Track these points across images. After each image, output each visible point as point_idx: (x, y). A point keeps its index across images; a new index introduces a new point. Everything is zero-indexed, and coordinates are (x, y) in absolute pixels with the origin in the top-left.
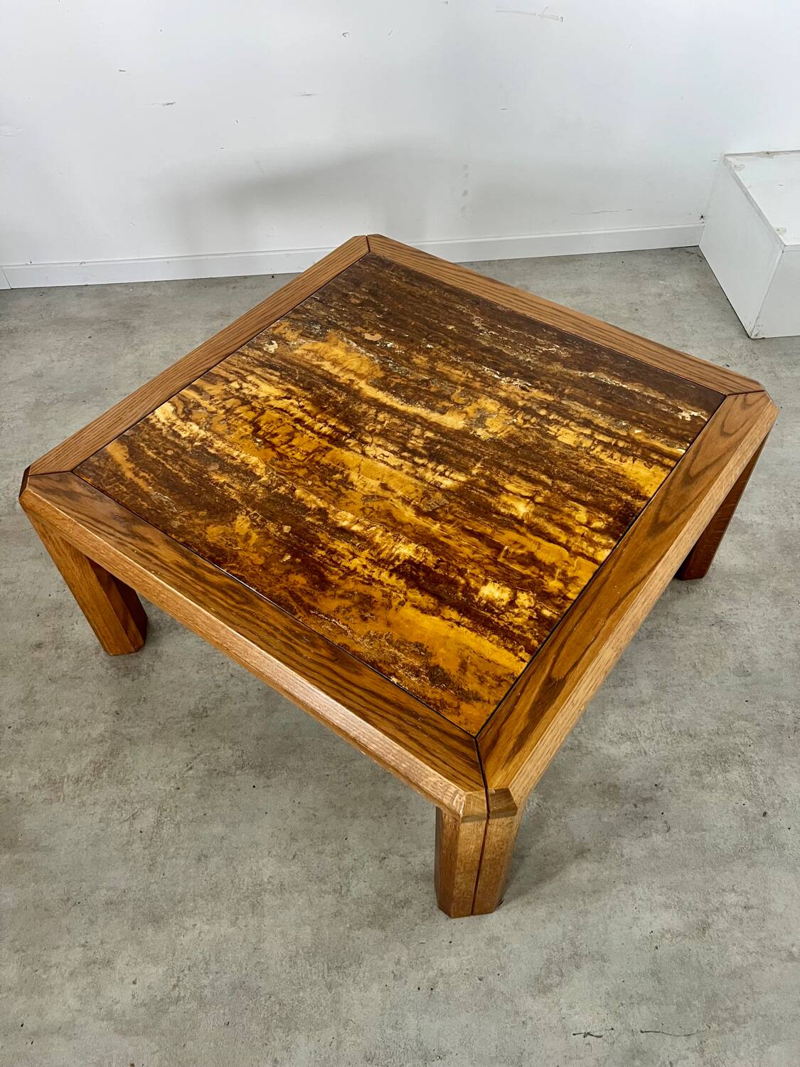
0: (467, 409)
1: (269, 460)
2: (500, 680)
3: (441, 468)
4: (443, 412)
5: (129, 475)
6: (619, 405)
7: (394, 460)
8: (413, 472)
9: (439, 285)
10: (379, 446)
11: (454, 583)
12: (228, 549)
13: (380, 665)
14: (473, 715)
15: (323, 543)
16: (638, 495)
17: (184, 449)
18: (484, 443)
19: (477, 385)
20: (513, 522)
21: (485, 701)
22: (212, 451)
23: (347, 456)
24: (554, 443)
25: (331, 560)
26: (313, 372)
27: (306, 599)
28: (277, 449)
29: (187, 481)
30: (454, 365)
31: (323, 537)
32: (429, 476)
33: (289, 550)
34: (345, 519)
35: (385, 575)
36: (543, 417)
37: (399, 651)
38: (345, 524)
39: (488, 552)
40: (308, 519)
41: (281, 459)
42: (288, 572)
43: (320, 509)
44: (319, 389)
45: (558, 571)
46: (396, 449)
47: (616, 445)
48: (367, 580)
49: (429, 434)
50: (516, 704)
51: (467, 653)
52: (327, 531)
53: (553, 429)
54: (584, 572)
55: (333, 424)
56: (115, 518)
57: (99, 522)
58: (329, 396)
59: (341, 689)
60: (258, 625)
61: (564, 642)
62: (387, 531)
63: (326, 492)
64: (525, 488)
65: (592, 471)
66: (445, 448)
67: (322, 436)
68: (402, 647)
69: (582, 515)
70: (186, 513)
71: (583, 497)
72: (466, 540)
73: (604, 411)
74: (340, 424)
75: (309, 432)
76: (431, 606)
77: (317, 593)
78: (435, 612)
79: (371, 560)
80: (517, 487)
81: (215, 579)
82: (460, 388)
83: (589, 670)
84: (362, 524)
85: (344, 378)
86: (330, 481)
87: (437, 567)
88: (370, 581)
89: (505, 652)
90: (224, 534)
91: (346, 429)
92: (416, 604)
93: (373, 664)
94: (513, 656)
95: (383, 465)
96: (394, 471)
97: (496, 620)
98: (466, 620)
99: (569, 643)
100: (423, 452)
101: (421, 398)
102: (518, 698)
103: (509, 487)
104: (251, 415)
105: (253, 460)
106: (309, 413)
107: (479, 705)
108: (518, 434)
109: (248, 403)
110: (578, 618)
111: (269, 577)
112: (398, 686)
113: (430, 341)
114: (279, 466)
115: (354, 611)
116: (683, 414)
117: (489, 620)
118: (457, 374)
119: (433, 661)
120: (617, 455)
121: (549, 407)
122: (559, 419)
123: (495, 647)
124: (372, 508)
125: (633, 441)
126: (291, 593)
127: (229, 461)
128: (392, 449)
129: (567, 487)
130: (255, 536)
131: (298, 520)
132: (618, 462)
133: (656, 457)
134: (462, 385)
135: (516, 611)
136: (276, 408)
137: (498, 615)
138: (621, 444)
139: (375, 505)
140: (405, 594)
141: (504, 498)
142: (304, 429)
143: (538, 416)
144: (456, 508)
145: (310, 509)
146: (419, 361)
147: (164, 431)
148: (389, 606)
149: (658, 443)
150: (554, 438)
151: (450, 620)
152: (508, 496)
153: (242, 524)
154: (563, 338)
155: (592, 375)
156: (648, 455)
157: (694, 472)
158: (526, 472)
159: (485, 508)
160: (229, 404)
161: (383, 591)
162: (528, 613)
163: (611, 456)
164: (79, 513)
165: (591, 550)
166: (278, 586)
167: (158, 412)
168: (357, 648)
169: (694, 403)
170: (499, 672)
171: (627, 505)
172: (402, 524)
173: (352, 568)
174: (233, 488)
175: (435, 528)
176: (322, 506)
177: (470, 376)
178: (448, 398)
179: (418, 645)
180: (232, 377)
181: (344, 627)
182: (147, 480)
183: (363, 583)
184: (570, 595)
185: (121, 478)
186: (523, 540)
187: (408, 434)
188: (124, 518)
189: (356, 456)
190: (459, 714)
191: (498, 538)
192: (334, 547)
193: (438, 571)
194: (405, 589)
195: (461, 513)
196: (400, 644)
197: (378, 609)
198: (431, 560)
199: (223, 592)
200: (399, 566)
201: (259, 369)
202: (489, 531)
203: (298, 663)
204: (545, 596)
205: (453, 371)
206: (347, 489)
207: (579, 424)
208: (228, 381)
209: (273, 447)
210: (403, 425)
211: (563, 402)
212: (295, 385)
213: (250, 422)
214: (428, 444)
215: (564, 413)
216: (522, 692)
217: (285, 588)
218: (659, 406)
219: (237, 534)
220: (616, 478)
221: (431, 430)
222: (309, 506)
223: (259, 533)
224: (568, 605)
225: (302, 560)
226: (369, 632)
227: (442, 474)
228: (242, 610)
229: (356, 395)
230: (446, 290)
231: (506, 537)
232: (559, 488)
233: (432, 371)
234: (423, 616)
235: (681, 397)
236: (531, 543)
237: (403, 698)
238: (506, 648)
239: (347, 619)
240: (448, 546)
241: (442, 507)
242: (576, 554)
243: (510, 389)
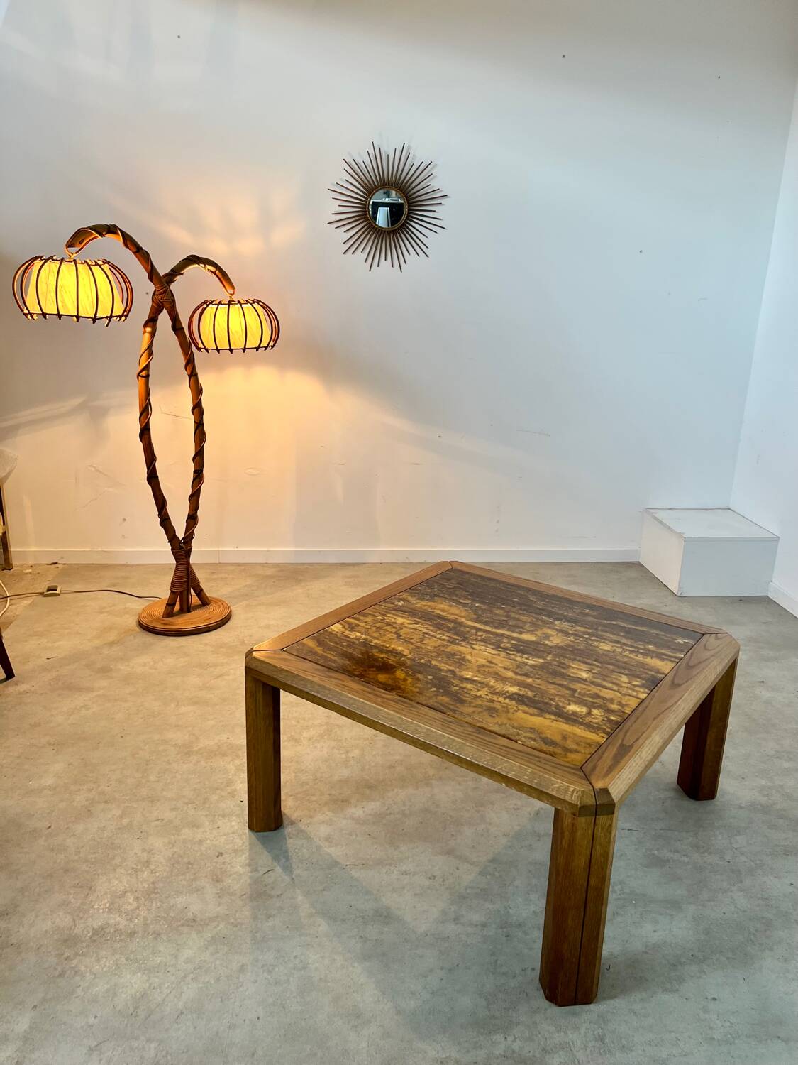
0: (536, 633)
1: (411, 649)
2: (590, 745)
3: (526, 656)
4: (521, 633)
5: (320, 652)
6: (636, 636)
7: (493, 652)
8: (507, 657)
9: (504, 583)
10: (482, 645)
11: (551, 705)
12: (393, 684)
13: (509, 736)
14: (577, 758)
15: (456, 684)
16: (658, 672)
17: (353, 643)
18: (551, 647)
19: (540, 623)
20: (580, 680)
21: (582, 753)
22: (373, 644)
23: (461, 648)
24: (597, 649)
25: (464, 691)
26: (430, 614)
27: (451, 707)
28: (415, 644)
29: (359, 656)
30: (523, 615)
31: (456, 682)
32: (518, 659)
33: (435, 686)
34: (468, 675)
35: (501, 699)
36: (587, 638)
37: (520, 731)
38: (468, 677)
39: (568, 692)
40: (443, 674)
41: (418, 649)
42: (436, 695)
43: (450, 671)
44: (436, 621)
45: (616, 701)
46: (494, 647)
47: (638, 651)
48: (490, 700)
49: (514, 642)
50: (603, 754)
51: (565, 733)
52: (457, 679)
53: (595, 644)
54: (634, 703)
55: (449, 635)
56: (317, 670)
58: (443, 624)
60: (423, 717)
61: (628, 731)
62: (497, 681)
63: (452, 663)
64: (584, 667)
65: (626, 661)
66: (526, 648)
67: (444, 640)
68: (522, 729)
69: (625, 679)
71: (623, 671)
72: (551, 686)
73: (627, 638)
74: (454, 636)
75: (433, 638)
76: (536, 713)
77: (458, 705)
78: (538, 716)
79: (490, 692)
80: (579, 666)
81: (389, 697)
82: (528, 625)
83: (647, 742)
84: (479, 677)
85: (451, 617)
86: (453, 659)
87: (535, 697)
88: (492, 701)
89: (590, 733)
90: (389, 678)
91: (457, 638)
92: (526, 711)
93: (504, 736)
94: (595, 735)
95: (486, 653)
96: (495, 656)
97: (580, 720)
98: (561, 719)
99: (631, 731)
100: (512, 649)
101: (504, 627)
102: (605, 751)
103: (573, 666)
104: (394, 630)
105: (400, 648)
106: (432, 630)
107: (579, 754)
108: (573, 644)
109: (390, 625)
110: (634, 721)
111: (425, 697)
112: (523, 745)
113: (503, 604)
114: (418, 651)
115: (485, 713)
116: (678, 641)
117: (576, 720)
118: (525, 618)
119: (543, 736)
120: (640, 656)
121: (589, 634)
122: (598, 639)
123: (582, 731)
124: (484, 671)
125: (649, 650)
126: (441, 704)
127: (385, 648)
128: (490, 647)
129: (611, 667)
130: (410, 680)
131: (437, 674)
132: (641, 659)
133: (666, 657)
134: (530, 623)
135: (593, 716)
136: (409, 628)
137: (581, 718)
138: (641, 651)
139: (486, 669)
140: (517, 707)
141: (571, 670)
142: (430, 637)
143: (584, 637)
144: (540, 673)
145: (443, 670)
146: (499, 612)
147: (339, 635)
148: (508, 712)
149: (664, 651)
150: (597, 647)
151: (550, 719)
152: (573, 669)
153: (400, 674)
154: (590, 607)
155: (614, 623)
156: (660, 656)
157: (692, 664)
158: (583, 660)
159: (560, 674)
160: (378, 625)
161: (502, 706)
162: (601, 718)
163: (637, 656)
165: (634, 693)
166: (431, 701)
167: (332, 627)
168: (491, 728)
169: (683, 637)
170: (588, 741)
171: (652, 676)
172: (505, 678)
173: (478, 695)
174: (390, 660)
175: (530, 680)
176: (451, 669)
177: (534, 620)
178: (522, 628)
179: (532, 729)
180: (377, 615)
181: (480, 719)
182: (333, 655)
183: (487, 702)
184: (626, 711)
185: (315, 653)
186: (590, 688)
187: (500, 642)
188: (321, 670)
189: (468, 649)
190: (567, 758)
191: (571, 686)
192: (464, 686)
193: (537, 699)
194: (516, 705)
195: (544, 675)
196: (520, 728)
197: (501, 713)
198: (530, 694)
199: (395, 702)
200: (509, 695)
201: (395, 612)
202: (565, 683)
204: (610, 711)
205: (523, 617)
206: (465, 662)
207: (611, 642)
208: (375, 616)
209: (412, 643)
210: (495, 638)
211: (599, 633)
212: (420, 619)
213: (394, 633)
214: (514, 646)
215: (601, 637)
216: (606, 749)
217: (436, 702)
218: (662, 637)
219: (398, 678)
220: (642, 665)
221: (514, 640)
222: (442, 668)
223: (412, 679)
224: (626, 716)
225: (444, 691)
226: (497, 722)
227: (527, 659)
228: (410, 710)
229: (461, 624)
230: (509, 585)
231: (578, 686)
232: (606, 668)
233: (508, 617)
234: (531, 717)
235: (675, 634)
236: (594, 689)
237: (529, 750)
238: (590, 731)
239: (481, 716)
240: (540, 688)
241: (531, 672)
242: (625, 695)
243: (562, 626)
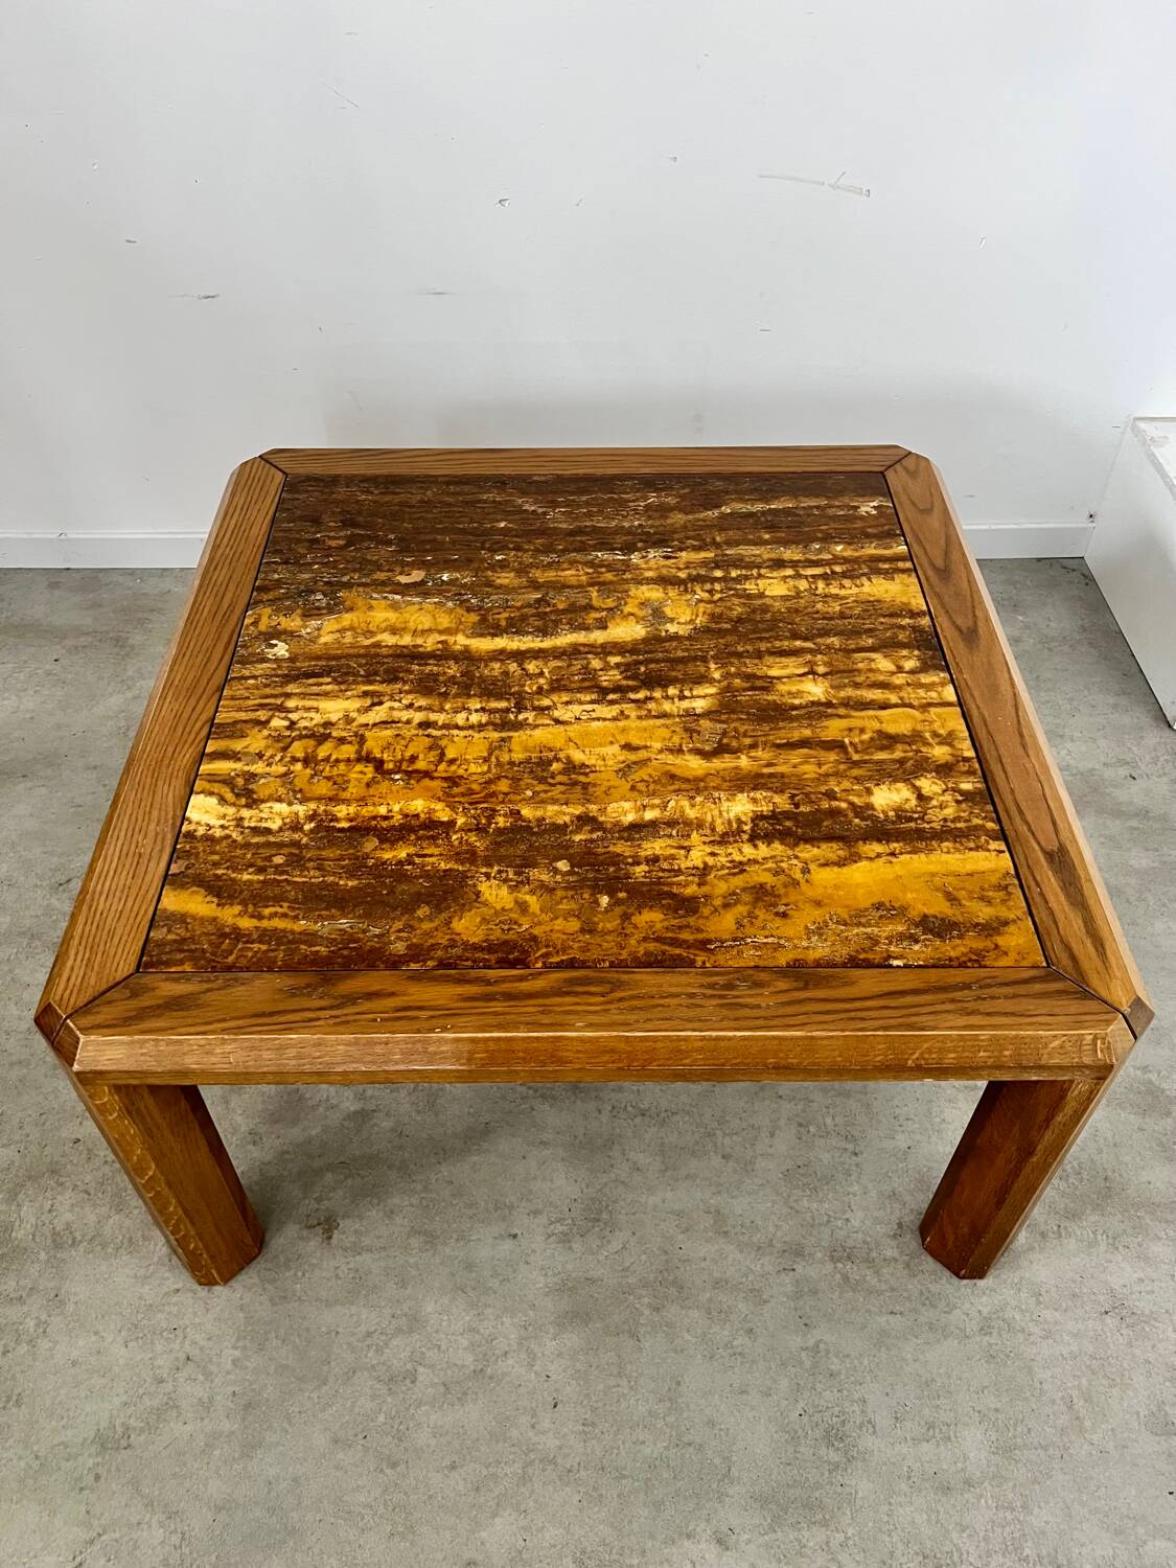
0: (627, 609)
1: (440, 794)
2: (1002, 888)
3: (672, 691)
4: (602, 625)
5: (246, 923)
6: (792, 530)
7: (606, 711)
8: (644, 713)
10: (567, 703)
11: (834, 813)
12: (511, 936)
13: (861, 957)
14: (1021, 943)
15: (630, 857)
16: (913, 613)
17: (296, 844)
18: (689, 638)
19: (609, 576)
20: (819, 711)
21: (1014, 921)
22: (344, 825)
23: (541, 736)
24: (768, 601)
25: (664, 870)
26: (377, 655)
27: (686, 935)
28: (436, 774)
29: (350, 884)
30: (555, 566)
31: (620, 848)
32: (669, 707)
33: (597, 889)
34: (624, 811)
35: (748, 850)
36: (724, 579)
37: (864, 926)
38: (630, 818)
39: (832, 756)
40: (577, 838)
41: (456, 784)
42: (626, 917)
43: (579, 818)
44: (410, 672)
45: (927, 735)
46: (594, 696)
48: (734, 867)
49: (614, 659)
50: (1047, 903)
51: (938, 881)
52: (618, 839)
53: (750, 587)
54: (952, 722)
55: (478, 706)
56: (293, 993)
57: (271, 1014)
58: (434, 675)
59: (853, 1014)
60: (662, 1006)
61: (1018, 806)
62: (692, 798)
63: (563, 793)
64: (793, 665)
65: (841, 612)
66: (652, 666)
67: (481, 727)
68: (863, 920)
69: (883, 663)
70: (398, 925)
71: (863, 643)
72: (795, 756)
73: (781, 543)
74: (488, 701)
75: (455, 732)
76: (841, 853)
77: (692, 920)
78: (855, 858)
79: (711, 842)
80: (782, 668)
81: (539, 984)
82: (593, 590)
84: (653, 807)
85: (429, 643)
86: (553, 778)
87: (797, 806)
88: (739, 868)
89: (973, 853)
90: (484, 920)
91: (503, 704)
92: (822, 861)
93: (854, 962)
94: (987, 854)
95: (597, 723)
96: (621, 724)
97: (925, 825)
98: (895, 845)
99: (1023, 806)
100: (630, 683)
101: (557, 623)
102: (1042, 894)
103: (774, 672)
104: (349, 751)
105: (418, 805)
106: (429, 709)
107: (1012, 928)
108: (718, 610)
109: (324, 737)
110: (1002, 774)
111: (609, 938)
112: (906, 966)
113: (494, 551)
114: (463, 795)
115: (761, 913)
116: (863, 509)
117: (919, 831)
118: (571, 575)
119: (914, 914)
120: (847, 582)
121: (717, 564)
122: (744, 572)
123: (957, 856)
124: (642, 781)
125: (847, 560)
126: (658, 940)
127: (385, 824)
128: (588, 698)
129: (834, 641)
130: (532, 900)
131: (567, 848)
132: (856, 590)
133: (887, 566)
134: (591, 584)
135: (934, 803)
136: (375, 725)
137: (921, 819)
138: (837, 569)
139: (643, 774)
140: (796, 857)
141: (782, 688)
142: (444, 732)
143: (717, 580)
144: (741, 727)
145: (566, 825)
146: (507, 581)
147: (236, 836)
148: (795, 883)
149: (871, 550)
150: (762, 595)
151: (879, 856)
152: (784, 683)
153: (495, 893)
154: (649, 483)
155: (726, 510)
156: (876, 568)
157: (939, 563)
158: (773, 647)
159: (773, 710)
160: (297, 751)
161: (769, 870)
162: (948, 798)
163: (843, 586)
164: (224, 1020)
165: (934, 694)
166: (633, 942)
167: (192, 816)
168: (813, 955)
169: (862, 494)
170: (994, 880)
171: (914, 628)
172: (698, 780)
173: (701, 866)
174: (431, 856)
175: (744, 762)
176: (577, 812)
177: (590, 571)
178: (590, 607)
179: (879, 906)
180: (262, 715)
181: (770, 940)
182: (285, 915)
183: (734, 874)
184: (967, 754)
185: (237, 935)
186: (854, 723)
187: (589, 672)
188: (308, 986)
189: (550, 729)
190: (1006, 953)
191: (827, 735)
192: (649, 852)
193: (803, 809)
194: (790, 852)
195: (753, 730)
196: (857, 917)
197: (786, 895)
198: (782, 802)
199: (568, 994)
200: (752, 830)
201: (291, 686)
202: (807, 733)
203: (765, 1018)
204: (944, 770)
205: (562, 574)
206: (586, 774)
207: (771, 568)
208: (265, 724)
209: (427, 774)
210: (570, 665)
211: (728, 552)
212: (371, 683)
213: (358, 760)
214: (626, 671)
215: (738, 562)
216: (1038, 885)
217: (645, 939)
218: (831, 512)
219: (503, 909)
220: (872, 607)
221: (611, 654)
222: (560, 822)
223: (532, 892)
224: (978, 766)
225: (628, 892)
226: (806, 928)
227: (682, 698)
228: (621, 1000)
229: (466, 656)
230: (448, 483)
231: (833, 729)
232: (829, 647)
233: (535, 585)
234: (845, 870)
235: (842, 493)
236: (870, 721)
237: (930, 976)
238: (971, 849)
239: (764, 928)
240: (783, 775)
241: (724, 735)
242: (925, 707)
243: (652, 563)
